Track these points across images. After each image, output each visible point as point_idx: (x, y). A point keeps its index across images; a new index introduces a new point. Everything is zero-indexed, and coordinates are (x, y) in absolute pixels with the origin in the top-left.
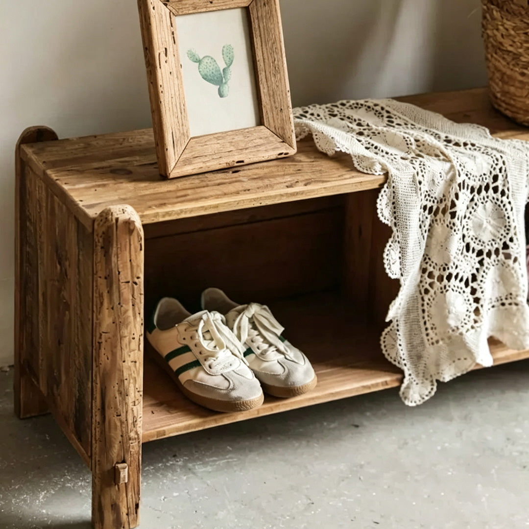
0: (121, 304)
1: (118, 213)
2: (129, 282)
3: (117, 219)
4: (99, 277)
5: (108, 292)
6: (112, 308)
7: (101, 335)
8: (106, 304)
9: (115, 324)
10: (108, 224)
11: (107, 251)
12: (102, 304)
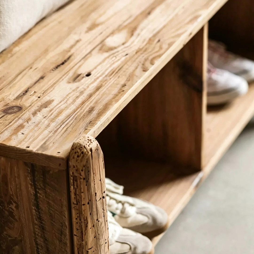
0: (99, 220)
1: (88, 144)
2: (101, 199)
3: (91, 150)
4: (84, 205)
5: (90, 214)
6: (93, 226)
7: (88, 252)
8: (90, 225)
9: (96, 238)
10: (86, 158)
11: (87, 180)
12: (87, 226)
